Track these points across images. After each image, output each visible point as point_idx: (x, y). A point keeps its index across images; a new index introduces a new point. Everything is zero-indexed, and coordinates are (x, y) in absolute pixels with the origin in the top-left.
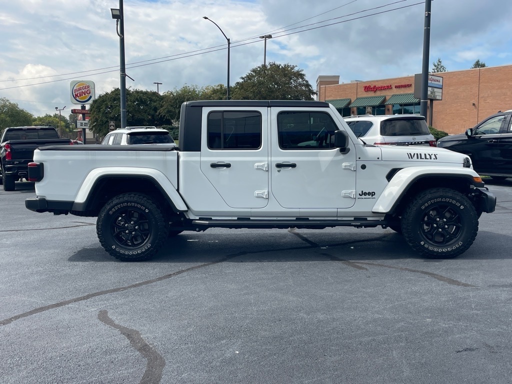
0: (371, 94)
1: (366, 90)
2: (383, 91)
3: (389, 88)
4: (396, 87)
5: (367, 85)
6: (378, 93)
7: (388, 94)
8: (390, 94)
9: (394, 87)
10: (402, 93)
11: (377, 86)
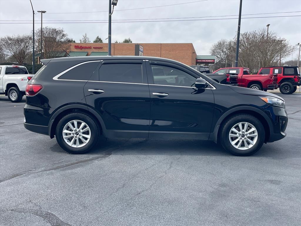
0: (79, 50)
1: (76, 47)
2: (87, 49)
3: (90, 48)
4: (94, 48)
5: (77, 45)
6: (83, 50)
7: (89, 51)
8: (90, 51)
9: (93, 48)
10: (97, 51)
11: (82, 46)
